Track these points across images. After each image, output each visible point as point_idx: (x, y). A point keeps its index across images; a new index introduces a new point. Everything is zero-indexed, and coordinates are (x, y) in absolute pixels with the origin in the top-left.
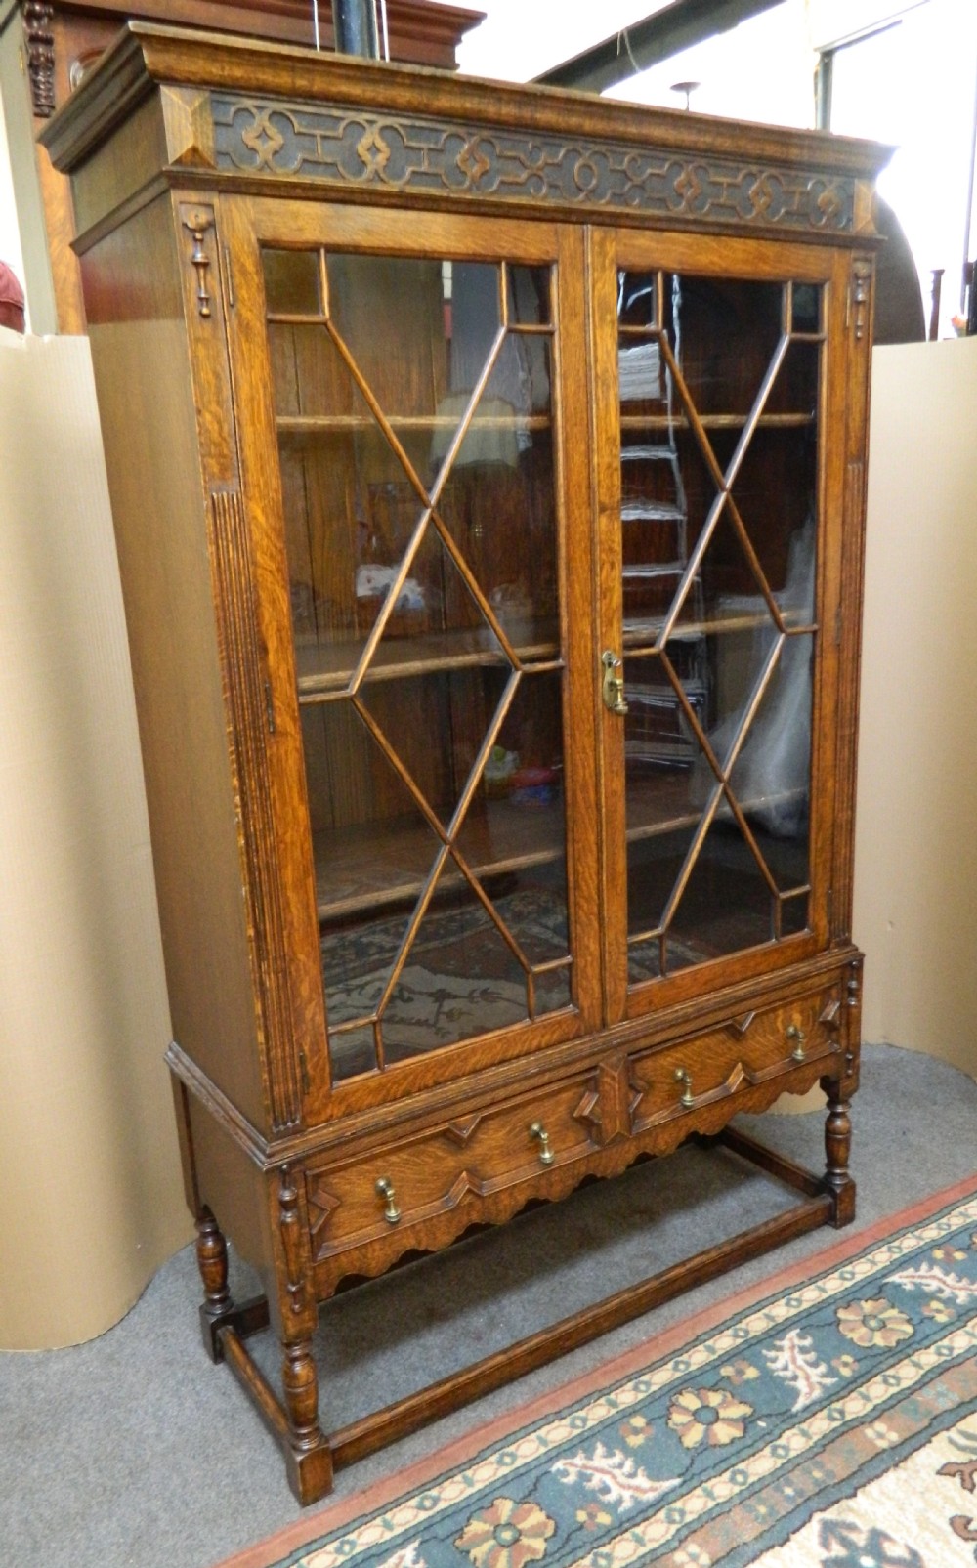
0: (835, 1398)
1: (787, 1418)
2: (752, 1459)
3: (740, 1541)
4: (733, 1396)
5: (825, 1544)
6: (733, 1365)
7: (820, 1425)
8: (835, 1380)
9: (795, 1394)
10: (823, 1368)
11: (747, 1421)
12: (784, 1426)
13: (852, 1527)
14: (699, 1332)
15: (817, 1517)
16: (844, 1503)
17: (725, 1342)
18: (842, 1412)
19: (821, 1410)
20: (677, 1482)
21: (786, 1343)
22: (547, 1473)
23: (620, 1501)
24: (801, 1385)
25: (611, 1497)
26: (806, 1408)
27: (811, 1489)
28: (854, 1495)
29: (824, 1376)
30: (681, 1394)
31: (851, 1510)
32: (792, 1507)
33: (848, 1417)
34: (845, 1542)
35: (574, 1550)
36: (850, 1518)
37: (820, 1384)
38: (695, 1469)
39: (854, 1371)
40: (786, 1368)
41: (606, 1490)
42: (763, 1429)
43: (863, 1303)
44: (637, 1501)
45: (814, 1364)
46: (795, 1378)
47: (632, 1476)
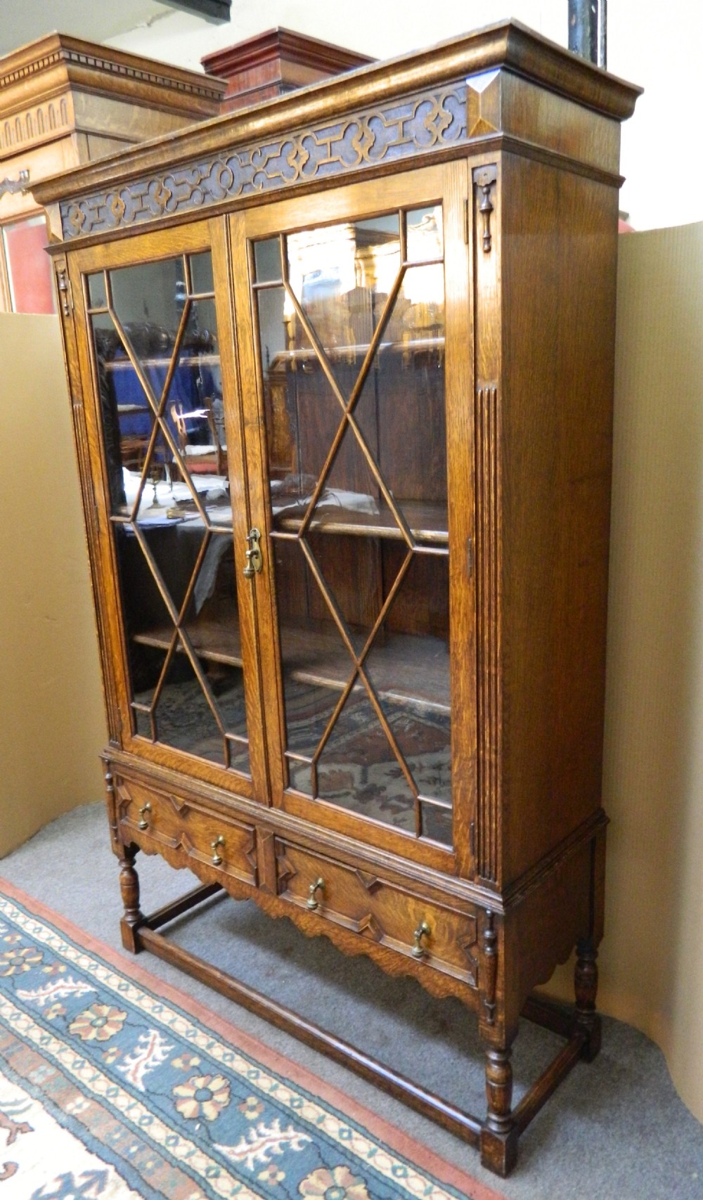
0: (231, 1170)
1: (206, 1142)
2: (164, 1126)
3: (91, 1128)
4: (224, 1107)
5: (85, 1174)
6: (259, 1103)
7: (200, 1163)
8: (252, 1169)
9: (233, 1142)
10: (264, 1159)
11: (201, 1119)
12: (198, 1142)
13: (100, 1189)
14: (294, 1079)
15: (111, 1168)
16: (123, 1183)
17: (283, 1095)
18: (216, 1176)
19: (216, 1162)
20: (142, 1089)
21: (291, 1132)
22: (147, 1028)
23: (125, 1065)
24: (243, 1146)
25: (128, 1059)
26: (218, 1153)
27: (135, 1162)
28: (131, 1189)
29: (255, 1161)
30: (223, 1079)
31: (117, 1188)
32: (119, 1152)
33: (212, 1182)
34: (87, 1186)
35: (87, 1051)
36: (109, 1188)
37: (246, 1159)
38: (152, 1097)
39: (266, 1182)
40: (260, 1135)
41: (134, 1056)
42: (193, 1129)
43: (363, 1186)
44: (125, 1073)
45: (268, 1153)
46: (249, 1142)
47: (147, 1067)
